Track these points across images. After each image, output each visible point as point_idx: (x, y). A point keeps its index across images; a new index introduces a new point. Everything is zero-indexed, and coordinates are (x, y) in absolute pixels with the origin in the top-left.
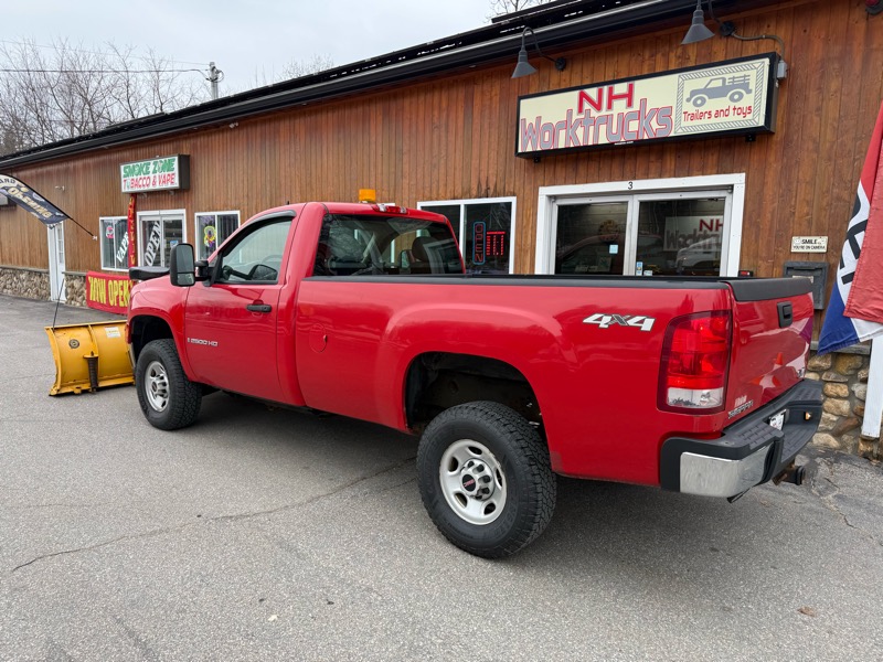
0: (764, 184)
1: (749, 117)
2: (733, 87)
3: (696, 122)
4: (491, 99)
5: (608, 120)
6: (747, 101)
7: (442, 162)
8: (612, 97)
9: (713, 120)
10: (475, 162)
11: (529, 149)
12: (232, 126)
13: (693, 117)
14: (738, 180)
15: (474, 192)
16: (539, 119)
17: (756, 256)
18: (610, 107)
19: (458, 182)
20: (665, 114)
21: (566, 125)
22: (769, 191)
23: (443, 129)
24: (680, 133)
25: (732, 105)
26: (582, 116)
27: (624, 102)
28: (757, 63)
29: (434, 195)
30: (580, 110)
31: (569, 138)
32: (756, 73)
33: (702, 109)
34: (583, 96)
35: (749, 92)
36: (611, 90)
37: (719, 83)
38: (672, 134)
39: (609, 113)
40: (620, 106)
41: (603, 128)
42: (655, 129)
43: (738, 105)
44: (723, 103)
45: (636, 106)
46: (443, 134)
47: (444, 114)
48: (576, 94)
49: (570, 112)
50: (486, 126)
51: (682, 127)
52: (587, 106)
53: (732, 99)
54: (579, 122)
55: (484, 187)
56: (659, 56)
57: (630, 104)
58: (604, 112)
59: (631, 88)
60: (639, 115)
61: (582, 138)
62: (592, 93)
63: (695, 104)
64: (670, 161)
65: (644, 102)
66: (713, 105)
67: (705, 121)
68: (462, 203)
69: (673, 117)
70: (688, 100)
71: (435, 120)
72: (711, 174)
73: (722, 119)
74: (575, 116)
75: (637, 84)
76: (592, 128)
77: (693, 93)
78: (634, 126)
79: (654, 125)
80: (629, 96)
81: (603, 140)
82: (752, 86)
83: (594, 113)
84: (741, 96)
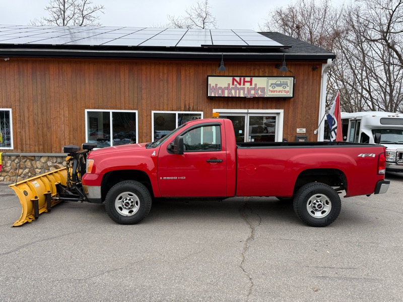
0: (288, 113)
1: (288, 94)
2: (283, 84)
3: (273, 93)
4: (190, 73)
5: (243, 89)
6: (287, 89)
7: (165, 95)
8: (245, 82)
9: (278, 93)
10: (183, 97)
11: (213, 95)
13: (272, 92)
14: (281, 111)
15: (183, 109)
16: (216, 85)
18: (244, 84)
19: (174, 104)
20: (263, 89)
21: (228, 88)
22: (290, 115)
23: (165, 81)
24: (268, 96)
25: (283, 89)
26: (234, 86)
27: (249, 84)
28: (290, 78)
29: (161, 108)
30: (233, 84)
31: (229, 93)
32: (290, 81)
33: (274, 90)
34: (234, 80)
35: (288, 86)
36: (244, 79)
37: (279, 82)
38: (265, 96)
39: (244, 86)
40: (247, 85)
41: (242, 91)
42: (260, 94)
43: (285, 90)
44: (280, 88)
45: (253, 86)
46: (166, 84)
47: (166, 76)
48: (231, 78)
49: (229, 84)
50: (188, 83)
51: (268, 94)
52: (235, 83)
53: (283, 87)
54: (233, 88)
55: (188, 107)
57: (251, 85)
58: (242, 86)
59: (251, 79)
60: (254, 89)
61: (233, 94)
62: (238, 79)
63: (272, 87)
65: (256, 85)
66: (278, 89)
67: (275, 93)
68: (177, 113)
69: (266, 91)
70: (270, 86)
71: (161, 77)
72: (273, 109)
73: (280, 93)
74: (231, 86)
75: (254, 78)
76: (238, 91)
77: (272, 84)
78: (253, 92)
79: (260, 92)
80: (251, 82)
81: (242, 95)
82: (289, 85)
83: (238, 86)
84: (286, 87)
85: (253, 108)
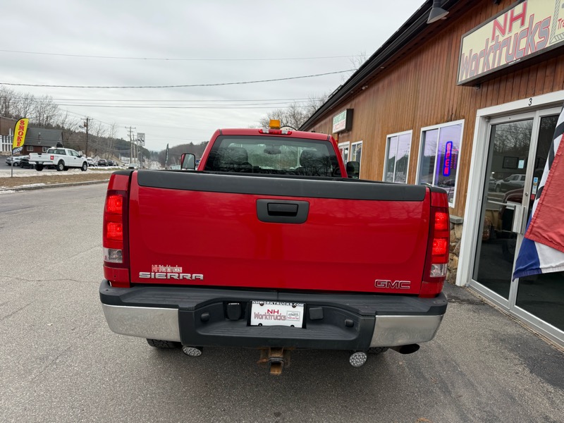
5: (508, 42)
7: (434, 95)
8: (512, 20)
11: (464, 78)
12: (363, 88)
15: (446, 118)
16: (471, 51)
18: (510, 30)
19: (439, 112)
20: (545, 25)
21: (484, 53)
24: (553, 42)
26: (494, 43)
27: (519, 21)
29: (429, 122)
30: (493, 38)
31: (485, 64)
34: (496, 24)
36: (512, 13)
38: (548, 45)
39: (510, 35)
40: (517, 26)
41: (504, 50)
42: (537, 43)
45: (527, 24)
47: (438, 59)
48: (492, 23)
49: (487, 41)
51: (555, 37)
52: (498, 33)
54: (492, 48)
55: (451, 113)
57: (523, 24)
58: (507, 36)
59: (525, 7)
60: (527, 32)
62: (501, 19)
65: (532, 17)
68: (439, 127)
69: (550, 28)
70: (563, 6)
71: (434, 65)
74: (490, 44)
76: (498, 52)
78: (523, 44)
79: (537, 39)
80: (522, 16)
81: (503, 62)
83: (501, 38)
85: (542, 92)
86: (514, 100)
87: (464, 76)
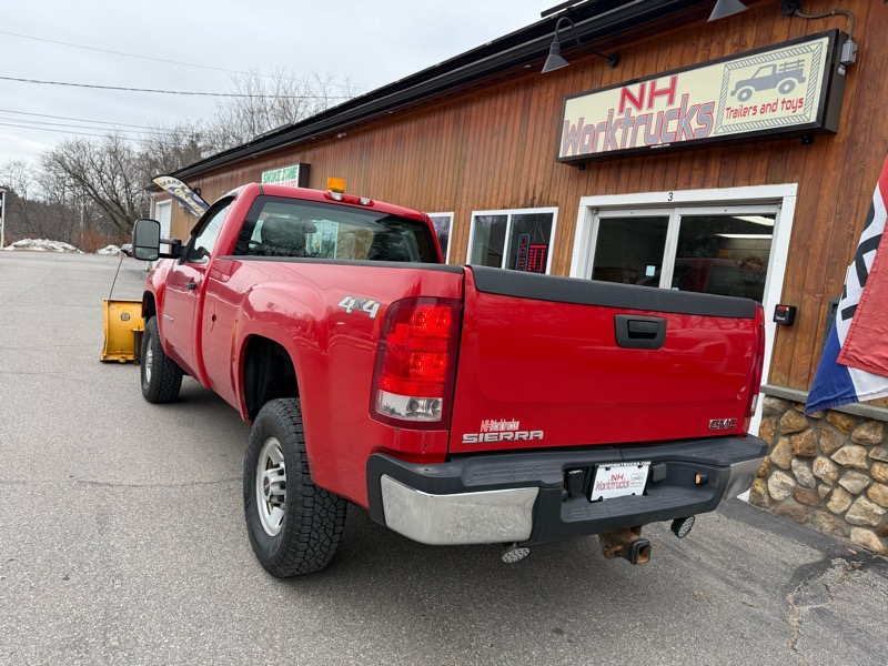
0: (818, 198)
1: (800, 111)
2: (788, 75)
3: (740, 120)
4: (546, 101)
5: (647, 119)
6: (800, 91)
7: (497, 169)
8: (654, 94)
9: (759, 116)
10: (525, 169)
11: (570, 154)
12: (340, 136)
13: (736, 113)
14: (788, 192)
15: (521, 202)
16: (582, 120)
17: (802, 288)
18: (650, 105)
19: (509, 191)
20: (706, 110)
21: (605, 126)
23: (502, 134)
24: (721, 132)
25: (781, 97)
26: (623, 116)
27: (665, 98)
28: (813, 44)
29: (487, 205)
30: (621, 110)
31: (607, 141)
32: (811, 58)
33: (747, 104)
34: (626, 94)
35: (802, 80)
36: (653, 85)
37: (768, 72)
38: (712, 135)
39: (649, 111)
40: (661, 103)
41: (642, 129)
42: (695, 130)
43: (788, 97)
44: (771, 95)
45: (677, 104)
46: (501, 139)
47: (504, 118)
48: (619, 91)
49: (611, 112)
50: (539, 130)
51: (725, 125)
52: (628, 104)
53: (782, 91)
54: (619, 122)
55: (531, 197)
56: (714, 45)
57: (671, 101)
58: (645, 111)
59: (674, 83)
60: (679, 114)
61: (623, 140)
62: (634, 89)
63: (740, 99)
64: (715, 168)
65: (686, 97)
66: (760, 98)
67: (749, 118)
68: (510, 213)
69: (715, 115)
70: (733, 94)
71: (496, 126)
72: (758, 184)
73: (768, 115)
74: (616, 116)
75: (681, 76)
76: (631, 129)
77: (739, 85)
78: (673, 126)
79: (694, 125)
80: (671, 92)
81: (640, 143)
82: (806, 74)
83: (635, 113)
84: (792, 86)
85: (688, 186)
86: (643, 191)
87: (568, 151)
